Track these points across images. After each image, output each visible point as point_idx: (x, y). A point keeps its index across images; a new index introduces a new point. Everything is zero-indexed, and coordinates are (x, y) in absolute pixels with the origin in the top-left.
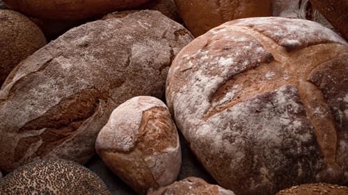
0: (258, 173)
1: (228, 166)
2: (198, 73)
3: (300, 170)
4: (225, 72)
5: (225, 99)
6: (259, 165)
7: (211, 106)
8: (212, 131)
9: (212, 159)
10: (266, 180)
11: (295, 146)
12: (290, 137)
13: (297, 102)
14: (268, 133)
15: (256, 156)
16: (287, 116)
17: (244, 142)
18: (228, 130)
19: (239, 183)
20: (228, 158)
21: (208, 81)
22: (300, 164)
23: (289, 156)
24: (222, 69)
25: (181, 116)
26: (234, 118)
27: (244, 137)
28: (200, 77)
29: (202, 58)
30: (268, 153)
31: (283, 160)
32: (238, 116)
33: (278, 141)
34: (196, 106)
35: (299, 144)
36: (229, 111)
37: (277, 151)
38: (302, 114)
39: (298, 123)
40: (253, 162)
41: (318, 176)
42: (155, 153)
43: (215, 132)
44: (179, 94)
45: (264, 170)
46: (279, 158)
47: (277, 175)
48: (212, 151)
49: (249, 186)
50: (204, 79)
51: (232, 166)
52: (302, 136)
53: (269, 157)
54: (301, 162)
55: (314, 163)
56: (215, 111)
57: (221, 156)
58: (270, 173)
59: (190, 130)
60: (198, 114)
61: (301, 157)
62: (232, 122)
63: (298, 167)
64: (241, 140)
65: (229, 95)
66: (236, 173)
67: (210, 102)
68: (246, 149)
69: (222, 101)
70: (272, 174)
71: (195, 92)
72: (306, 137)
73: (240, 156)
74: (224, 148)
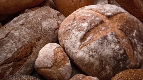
0: (106, 69)
1: (93, 67)
2: (74, 31)
4: (85, 29)
5: (87, 40)
6: (106, 65)
7: (81, 44)
8: (84, 54)
9: (85, 65)
10: (109, 71)
11: (118, 56)
12: (116, 52)
13: (116, 38)
14: (107, 52)
15: (104, 62)
16: (113, 44)
17: (98, 57)
18: (91, 53)
19: (98, 74)
20: (92, 64)
21: (79, 34)
22: (121, 63)
23: (117, 60)
24: (84, 28)
25: (69, 50)
26: (93, 48)
27: (98, 55)
28: (75, 32)
29: (74, 24)
30: (108, 60)
31: (115, 62)
32: (94, 47)
33: (112, 55)
34: (75, 45)
35: (120, 55)
36: (90, 45)
37: (112, 59)
38: (119, 42)
39: (118, 47)
40: (103, 64)
41: (128, 66)
42: (62, 67)
43: (85, 54)
44: (66, 41)
45: (108, 67)
46: (113, 62)
47: (113, 68)
48: (85, 62)
49: (102, 74)
50: (77, 33)
51: (94, 67)
52: (120, 52)
53: (109, 62)
54: (121, 62)
55: (126, 61)
56: (84, 46)
57: (89, 64)
58: (110, 68)
59: (74, 55)
60: (76, 48)
61: (121, 60)
62: (92, 50)
63: (120, 64)
64: (97, 56)
65: (89, 38)
66: (96, 70)
67: (81, 42)
68: (99, 60)
69: (86, 41)
70: (111, 68)
71: (74, 39)
72: (122, 52)
73: (97, 63)
74: (90, 60)
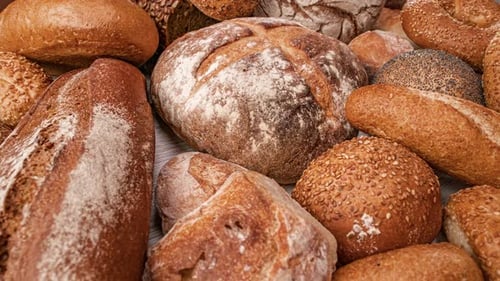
0: (257, 131)
1: (224, 131)
2: (180, 58)
3: (301, 122)
4: (206, 48)
5: (210, 70)
6: (257, 121)
7: (197, 81)
8: (201, 102)
9: (205, 130)
10: (267, 137)
11: (291, 97)
12: (283, 89)
13: (283, 59)
14: (260, 88)
15: (252, 113)
16: (276, 72)
17: (236, 101)
18: (218, 94)
19: (239, 148)
20: (222, 122)
21: (191, 60)
22: (299, 116)
23: (288, 107)
24: (203, 46)
26: (222, 81)
27: (236, 97)
28: (182, 60)
30: (264, 107)
31: (281, 113)
32: (226, 79)
33: (272, 94)
34: (182, 87)
35: (294, 95)
37: (273, 104)
38: (290, 69)
39: (288, 78)
40: (250, 120)
41: (320, 128)
43: (204, 102)
44: (162, 83)
45: (263, 126)
46: (277, 112)
47: (278, 130)
48: (204, 122)
49: (250, 148)
50: (186, 60)
51: (228, 131)
52: (294, 89)
53: (266, 112)
54: (300, 113)
55: (314, 114)
56: (201, 83)
57: (215, 122)
58: (270, 127)
59: (178, 111)
61: (298, 108)
62: (220, 86)
63: (298, 119)
64: (233, 99)
65: (213, 66)
66: (234, 137)
67: (195, 77)
68: (240, 108)
69: (207, 73)
70: (274, 129)
72: (300, 88)
73: (235, 116)
74: (216, 113)
